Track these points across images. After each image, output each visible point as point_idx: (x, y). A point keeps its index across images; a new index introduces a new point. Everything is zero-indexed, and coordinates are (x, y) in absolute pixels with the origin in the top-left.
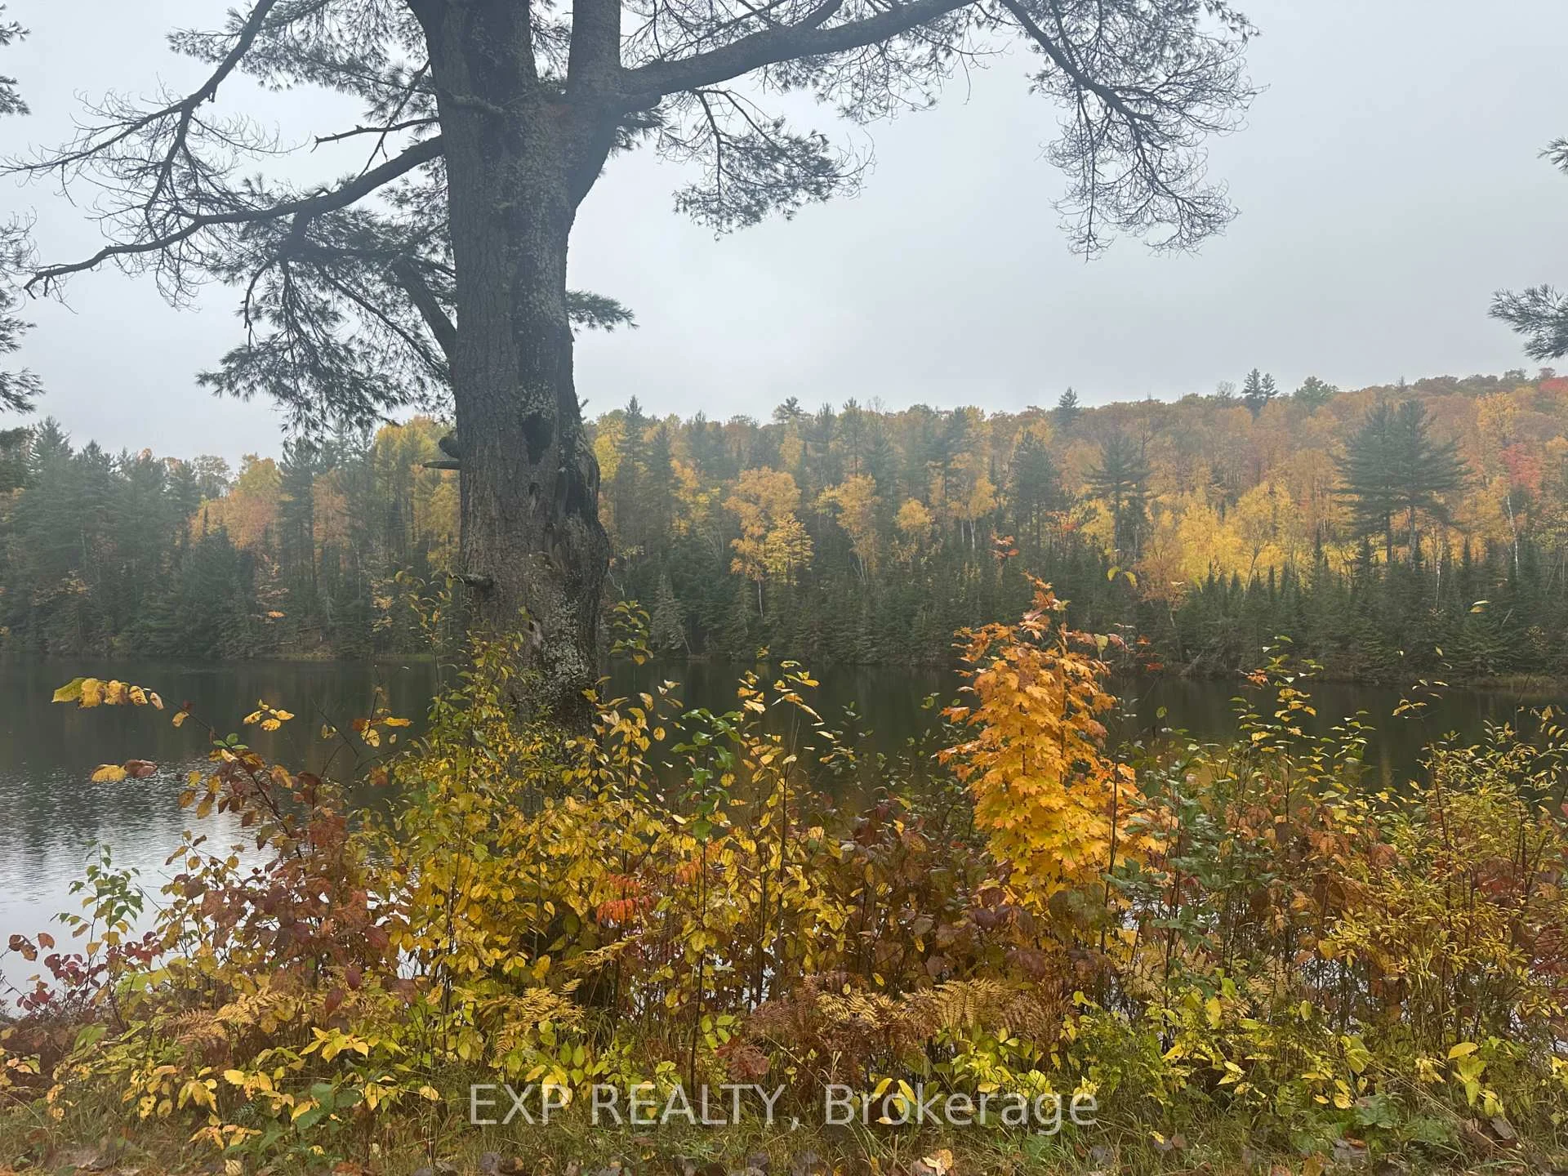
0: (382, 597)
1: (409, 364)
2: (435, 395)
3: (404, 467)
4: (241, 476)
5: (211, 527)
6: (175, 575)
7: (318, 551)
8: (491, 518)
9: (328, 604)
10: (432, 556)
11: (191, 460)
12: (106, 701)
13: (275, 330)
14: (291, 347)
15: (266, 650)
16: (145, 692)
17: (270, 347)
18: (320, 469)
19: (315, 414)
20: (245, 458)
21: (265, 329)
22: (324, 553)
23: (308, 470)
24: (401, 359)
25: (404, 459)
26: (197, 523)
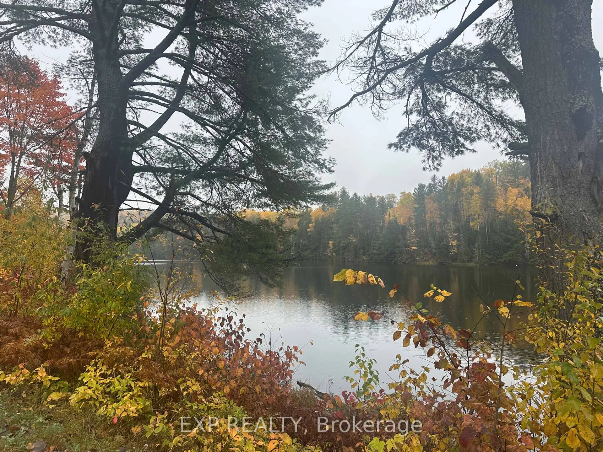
0: (453, 241)
1: (482, 119)
2: (495, 132)
3: (459, 190)
4: (400, 199)
5: (392, 218)
6: (381, 235)
7: (428, 224)
8: (554, 177)
9: (433, 245)
10: (472, 224)
11: (384, 196)
12: (357, 282)
13: (419, 118)
14: (425, 124)
15: (412, 261)
16: (375, 278)
17: (417, 127)
18: (427, 194)
19: (436, 153)
20: (401, 193)
21: (414, 118)
22: (430, 225)
23: (423, 195)
24: (477, 117)
25: (459, 186)
26: (387, 217)
